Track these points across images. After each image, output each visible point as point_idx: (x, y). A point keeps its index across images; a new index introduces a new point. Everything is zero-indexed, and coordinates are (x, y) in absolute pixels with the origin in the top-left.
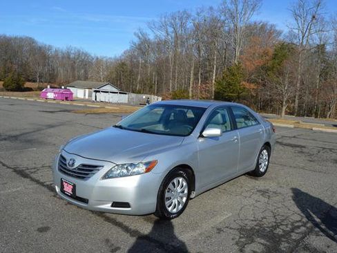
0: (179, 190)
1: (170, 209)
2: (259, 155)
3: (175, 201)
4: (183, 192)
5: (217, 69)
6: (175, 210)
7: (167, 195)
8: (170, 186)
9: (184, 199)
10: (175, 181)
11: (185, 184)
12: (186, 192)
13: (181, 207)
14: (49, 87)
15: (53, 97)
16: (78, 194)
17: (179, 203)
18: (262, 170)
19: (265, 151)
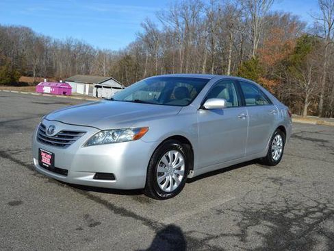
0: (174, 166)
1: (162, 187)
2: (272, 140)
3: (169, 178)
4: (179, 168)
5: (232, 64)
6: (169, 189)
7: (159, 169)
8: (164, 159)
9: (181, 178)
10: (169, 154)
11: (181, 159)
12: (183, 169)
13: (176, 186)
14: (45, 80)
15: (49, 92)
16: (57, 165)
17: (174, 181)
18: (275, 158)
19: (279, 136)
